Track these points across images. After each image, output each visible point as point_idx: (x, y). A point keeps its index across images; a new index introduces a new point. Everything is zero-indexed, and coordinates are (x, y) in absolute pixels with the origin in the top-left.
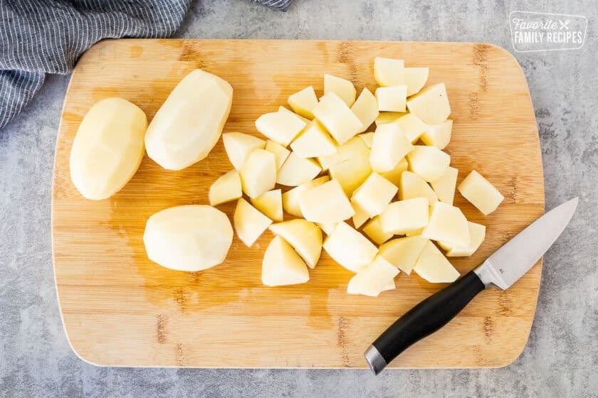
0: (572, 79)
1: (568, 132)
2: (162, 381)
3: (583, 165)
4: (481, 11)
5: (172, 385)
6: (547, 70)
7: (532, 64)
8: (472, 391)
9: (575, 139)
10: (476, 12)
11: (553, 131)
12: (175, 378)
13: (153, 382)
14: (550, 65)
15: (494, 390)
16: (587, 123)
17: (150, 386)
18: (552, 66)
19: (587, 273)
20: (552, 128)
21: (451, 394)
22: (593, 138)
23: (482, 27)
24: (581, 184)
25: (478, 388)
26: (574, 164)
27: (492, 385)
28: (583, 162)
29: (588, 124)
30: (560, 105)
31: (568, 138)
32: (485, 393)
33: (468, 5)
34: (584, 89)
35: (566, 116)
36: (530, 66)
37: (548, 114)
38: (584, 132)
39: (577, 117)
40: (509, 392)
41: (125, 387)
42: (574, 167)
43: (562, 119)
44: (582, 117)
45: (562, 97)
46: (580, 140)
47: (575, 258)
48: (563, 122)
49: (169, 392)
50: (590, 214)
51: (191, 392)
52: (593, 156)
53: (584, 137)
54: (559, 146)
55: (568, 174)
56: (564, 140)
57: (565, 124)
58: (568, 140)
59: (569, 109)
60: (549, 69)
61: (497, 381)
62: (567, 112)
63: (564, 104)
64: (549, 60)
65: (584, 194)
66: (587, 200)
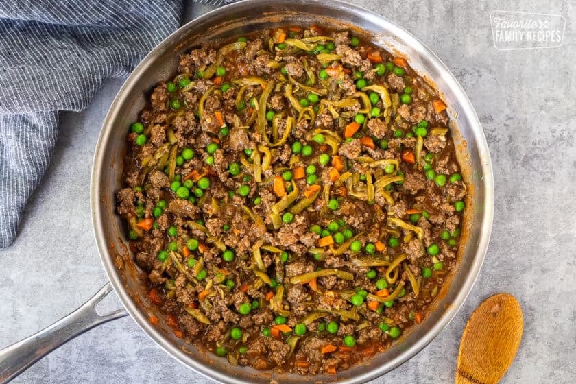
0: (516, 87)
1: (510, 137)
2: (122, 361)
3: (523, 169)
4: (431, 20)
5: (130, 364)
6: (492, 78)
7: (478, 71)
8: (411, 378)
9: (516, 144)
10: (426, 21)
11: (496, 136)
12: (134, 358)
13: (114, 361)
14: (495, 73)
15: (431, 378)
16: (528, 129)
17: (110, 365)
18: (497, 75)
19: (524, 271)
20: (495, 134)
21: (391, 381)
22: (534, 144)
23: (432, 36)
24: (520, 187)
25: (417, 375)
26: (514, 168)
27: (430, 374)
28: (523, 166)
29: (530, 130)
30: (503, 112)
31: (509, 142)
32: (423, 380)
33: (419, 15)
34: (527, 97)
35: (508, 122)
36: (476, 74)
37: (492, 119)
38: (525, 137)
39: (519, 123)
40: (446, 380)
41: (88, 365)
42: (514, 170)
43: (505, 125)
44: (524, 123)
45: (506, 103)
46: (521, 146)
47: (513, 256)
48: (505, 128)
49: (127, 371)
50: (528, 216)
51: (148, 371)
52: (533, 160)
53: (525, 142)
54: (501, 151)
55: (508, 177)
56: (506, 145)
57: (507, 130)
58: (509, 145)
59: (512, 115)
60: (494, 77)
61: (434, 370)
62: (510, 118)
63: (507, 111)
64: (494, 69)
65: (523, 197)
66: (525, 202)
